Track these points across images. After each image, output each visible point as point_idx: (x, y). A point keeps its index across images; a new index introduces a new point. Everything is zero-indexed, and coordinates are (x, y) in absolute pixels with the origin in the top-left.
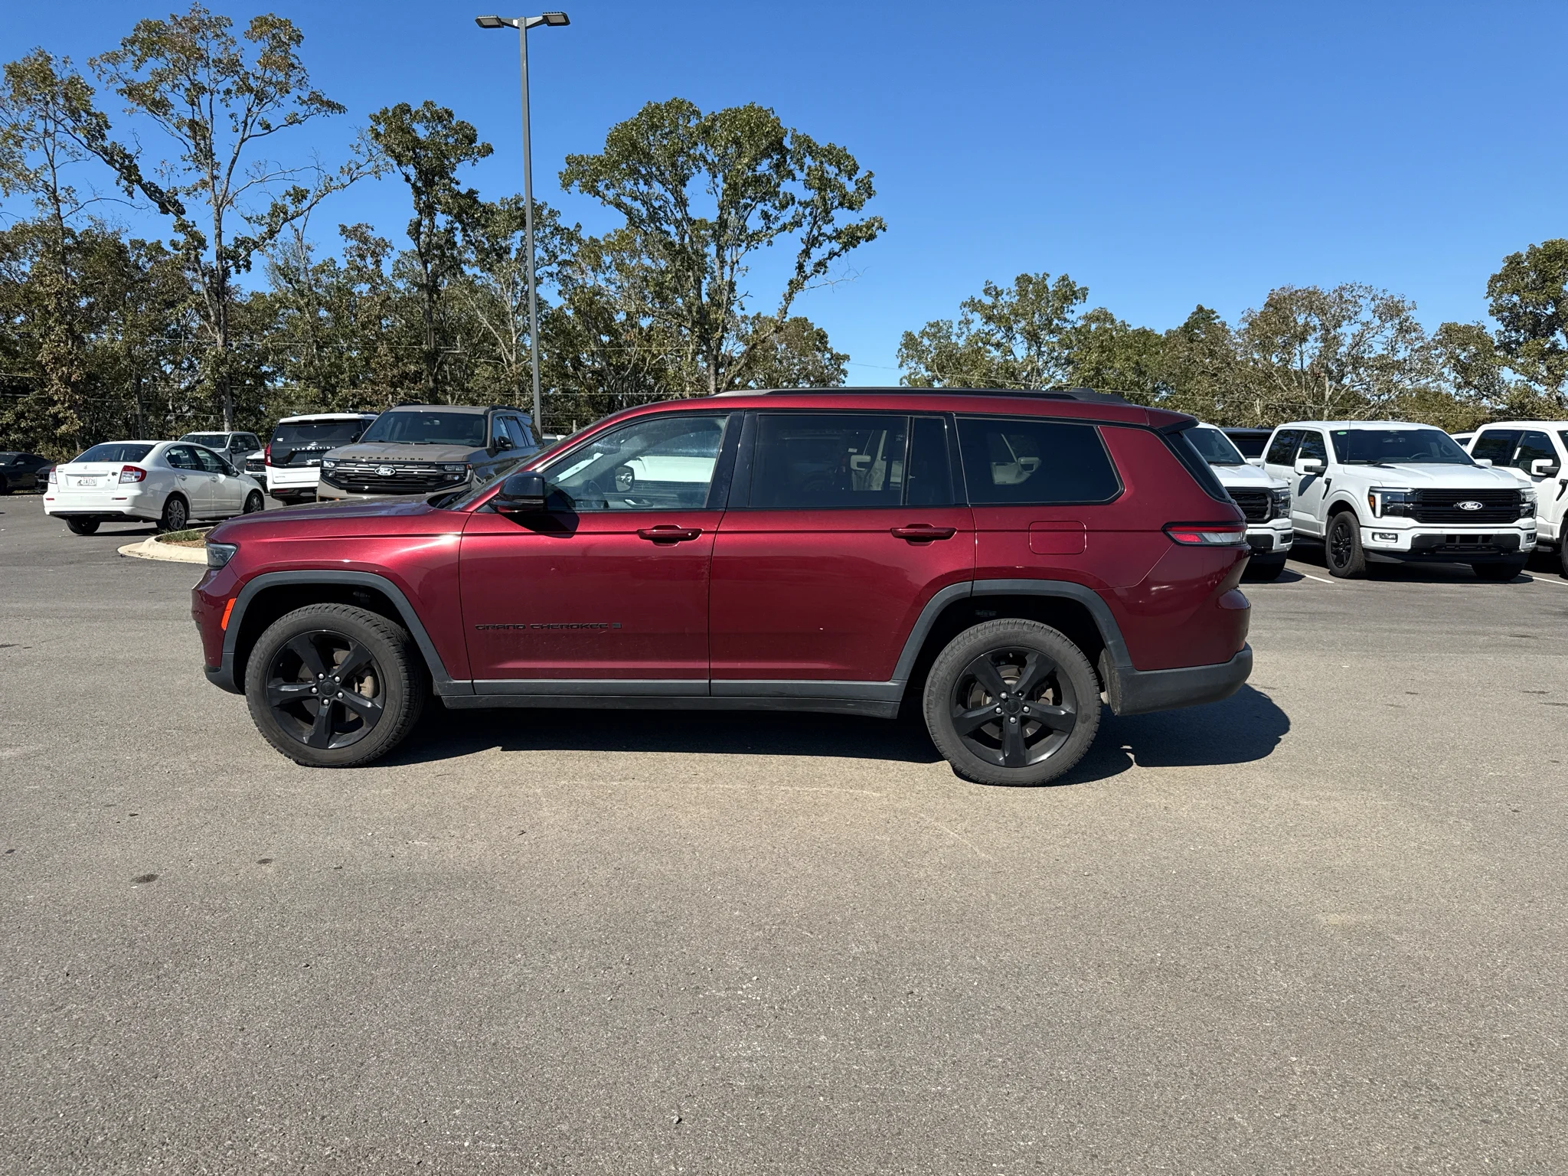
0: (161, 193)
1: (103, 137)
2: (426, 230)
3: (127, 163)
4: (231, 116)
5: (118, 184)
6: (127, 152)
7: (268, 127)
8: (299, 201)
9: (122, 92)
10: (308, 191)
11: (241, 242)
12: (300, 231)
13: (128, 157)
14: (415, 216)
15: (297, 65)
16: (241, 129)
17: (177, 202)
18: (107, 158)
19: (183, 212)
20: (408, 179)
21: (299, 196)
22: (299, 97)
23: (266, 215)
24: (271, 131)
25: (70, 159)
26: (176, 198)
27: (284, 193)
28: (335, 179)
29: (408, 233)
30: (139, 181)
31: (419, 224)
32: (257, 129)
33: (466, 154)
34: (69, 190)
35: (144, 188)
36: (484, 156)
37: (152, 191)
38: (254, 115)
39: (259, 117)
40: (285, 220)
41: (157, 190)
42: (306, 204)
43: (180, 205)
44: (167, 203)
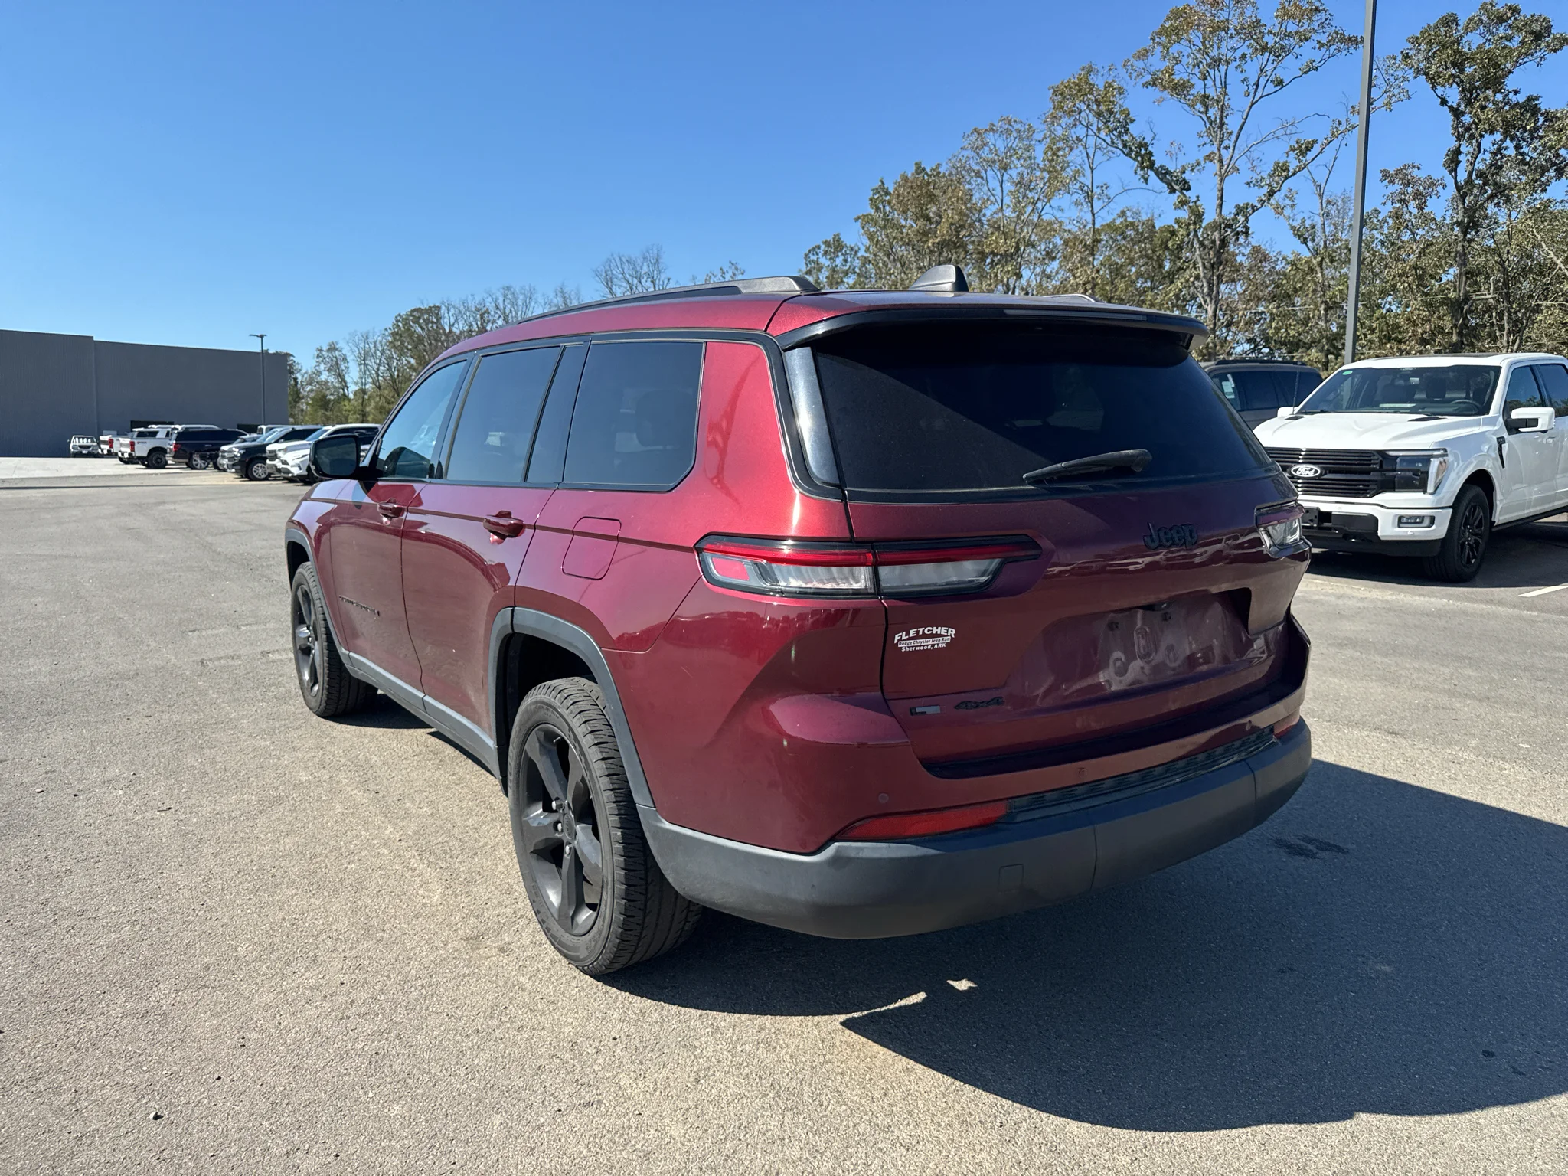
0: (1171, 174)
1: (1127, 131)
2: (1469, 157)
3: (1143, 152)
4: (1243, 82)
5: (1136, 173)
6: (1145, 141)
7: (1280, 83)
8: (1303, 153)
9: (1146, 85)
10: (1315, 142)
11: (1240, 210)
12: (1322, 186)
13: (1146, 146)
14: (1453, 143)
15: (1321, 8)
16: (1252, 92)
17: (1184, 179)
18: (1126, 151)
19: (1189, 189)
20: (1444, 102)
21: (1304, 149)
22: (1318, 42)
23: (1266, 176)
24: (1283, 87)
25: (1105, 158)
26: (1183, 176)
27: (1288, 148)
28: (1344, 122)
29: (1444, 165)
30: (1151, 165)
31: (1457, 152)
32: (1270, 87)
33: (1526, 55)
34: (1105, 187)
35: (1157, 173)
36: (1555, 51)
37: (1163, 174)
38: (1269, 73)
39: (1273, 76)
40: (1287, 178)
41: (1168, 172)
42: (1310, 155)
43: (1186, 182)
44: (1176, 183)
